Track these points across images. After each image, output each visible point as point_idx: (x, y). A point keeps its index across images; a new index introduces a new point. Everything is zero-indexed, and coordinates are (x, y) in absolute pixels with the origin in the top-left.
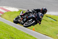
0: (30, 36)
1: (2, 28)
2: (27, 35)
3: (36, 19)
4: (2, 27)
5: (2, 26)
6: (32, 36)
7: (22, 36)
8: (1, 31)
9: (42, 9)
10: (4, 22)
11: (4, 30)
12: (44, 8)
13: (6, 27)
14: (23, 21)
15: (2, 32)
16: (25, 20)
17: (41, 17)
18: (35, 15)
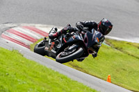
1: (33, 76)
3: (86, 44)
4: (32, 74)
5: (34, 72)
8: (31, 83)
9: (101, 22)
10: (37, 61)
11: (37, 79)
12: (105, 20)
13: (44, 74)
14: (56, 50)
15: (33, 85)
16: (59, 46)
17: (96, 41)
18: (83, 35)
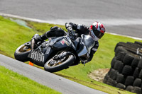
0: (23, 78)
2: (16, 75)
6: (27, 79)
7: (4, 78)
